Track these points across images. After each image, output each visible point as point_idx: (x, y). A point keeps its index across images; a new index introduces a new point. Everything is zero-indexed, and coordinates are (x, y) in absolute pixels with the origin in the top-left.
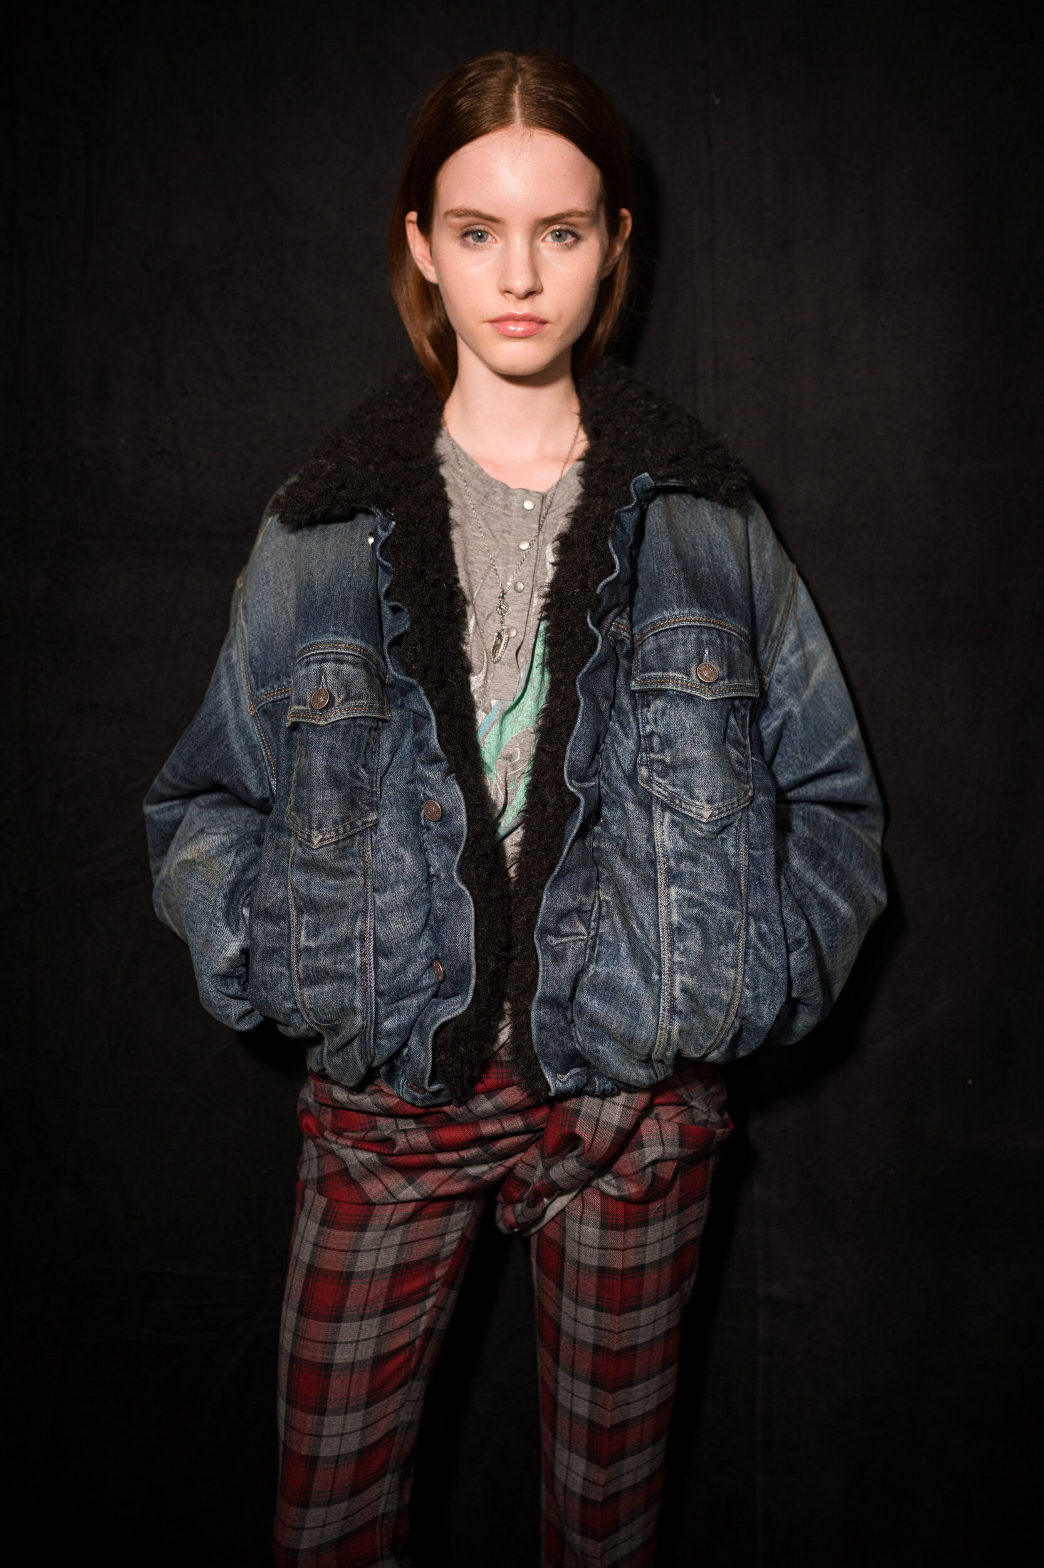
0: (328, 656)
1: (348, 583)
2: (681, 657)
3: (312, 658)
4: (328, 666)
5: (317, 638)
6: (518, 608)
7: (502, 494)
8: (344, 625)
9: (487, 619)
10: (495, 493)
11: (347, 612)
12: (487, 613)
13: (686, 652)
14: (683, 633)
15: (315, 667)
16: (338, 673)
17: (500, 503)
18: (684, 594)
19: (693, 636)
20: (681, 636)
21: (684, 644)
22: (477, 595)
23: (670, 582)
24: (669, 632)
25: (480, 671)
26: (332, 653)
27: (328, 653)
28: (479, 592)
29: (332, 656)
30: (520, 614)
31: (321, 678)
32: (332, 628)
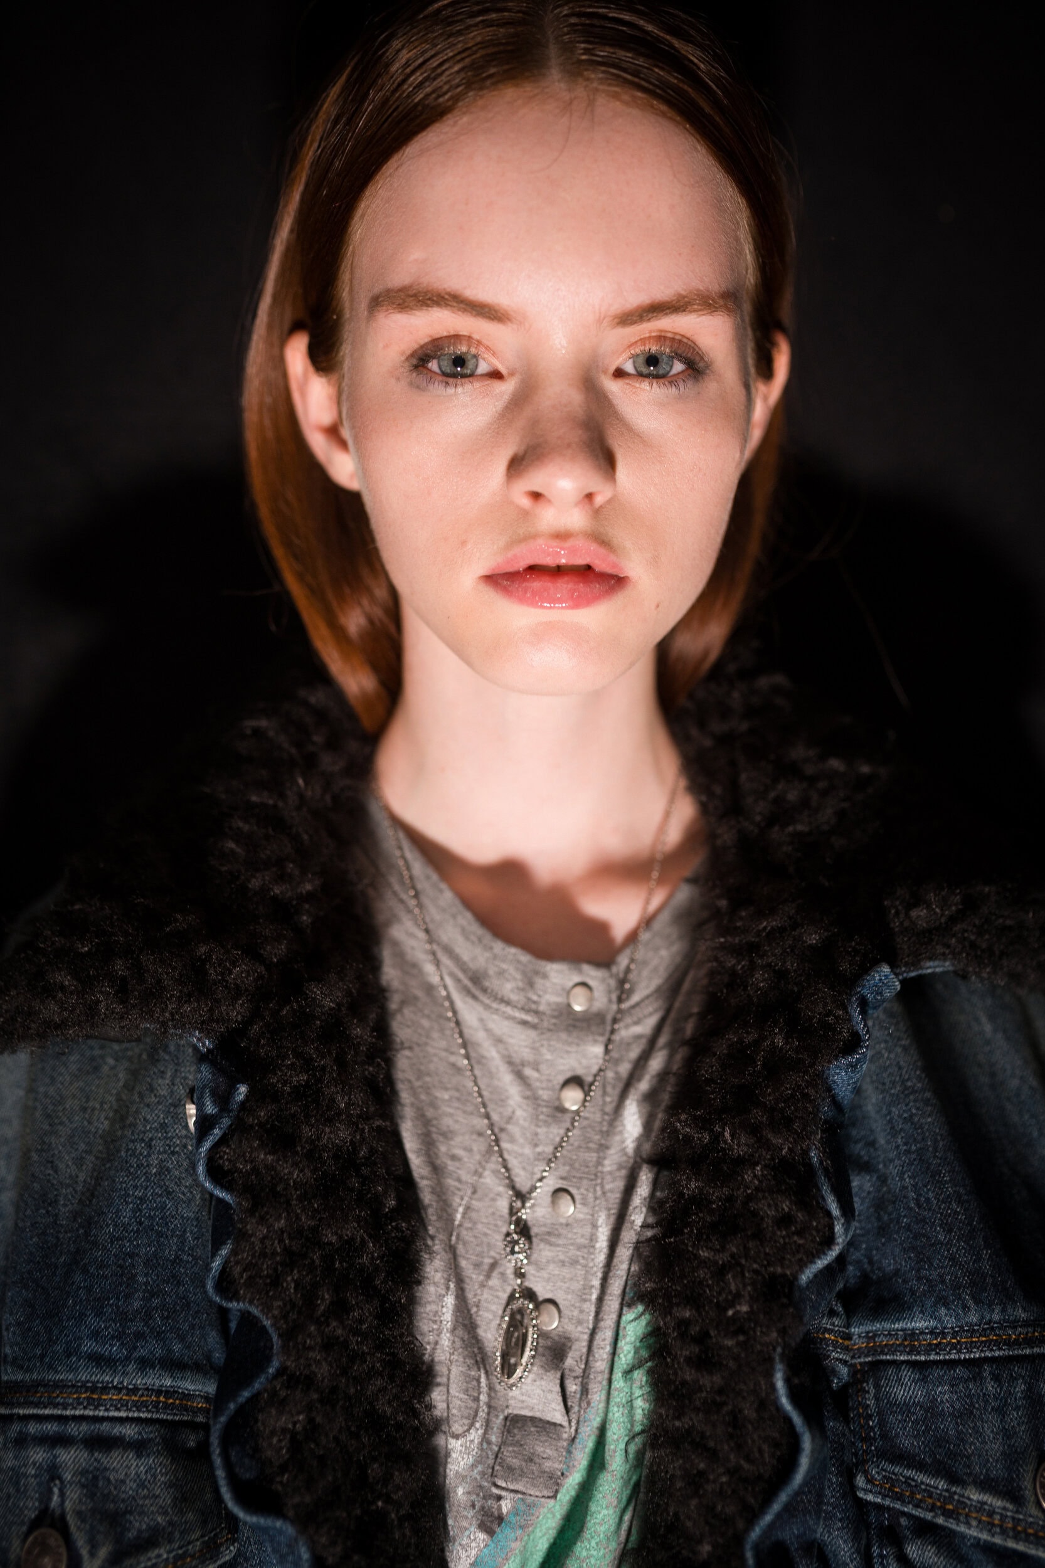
0: (73, 1429)
1: (134, 1211)
2: (995, 1447)
3: (33, 1428)
4: (70, 1458)
5: (51, 1367)
6: (562, 1257)
7: (518, 976)
8: (119, 1336)
9: (488, 1276)
10: (501, 973)
11: (127, 1297)
12: (488, 1261)
13: (1008, 1434)
14: (996, 1378)
15: (38, 1455)
16: (95, 1478)
17: (514, 997)
18: (986, 1267)
19: (1021, 1387)
20: (990, 1387)
21: (1001, 1411)
22: (463, 1217)
23: (950, 1231)
24: (959, 1371)
25: (472, 1425)
26: (83, 1418)
27: (75, 1418)
28: (468, 1208)
29: (84, 1427)
30: (566, 1272)
31: (50, 1492)
32: (88, 1345)
